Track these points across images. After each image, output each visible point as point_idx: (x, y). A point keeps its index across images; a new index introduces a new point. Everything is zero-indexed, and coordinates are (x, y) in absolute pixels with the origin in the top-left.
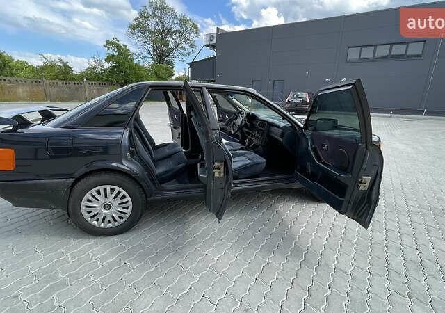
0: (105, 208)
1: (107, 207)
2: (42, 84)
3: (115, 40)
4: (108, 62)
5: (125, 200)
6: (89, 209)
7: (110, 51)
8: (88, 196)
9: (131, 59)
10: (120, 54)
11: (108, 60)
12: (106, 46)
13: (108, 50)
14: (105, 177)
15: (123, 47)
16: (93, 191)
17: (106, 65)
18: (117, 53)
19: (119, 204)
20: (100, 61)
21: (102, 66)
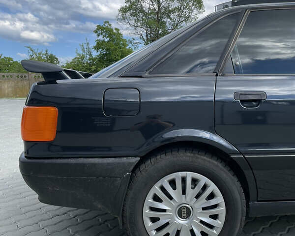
0: (180, 214)
1: (184, 213)
2: (27, 78)
3: (106, 25)
4: (98, 49)
5: (213, 202)
6: (155, 214)
7: (101, 38)
8: (156, 189)
9: (123, 44)
10: (112, 40)
11: (97, 48)
12: (96, 32)
13: (98, 35)
14: (185, 156)
15: (115, 31)
16: (165, 182)
17: (95, 54)
18: (108, 39)
19: (204, 209)
20: (89, 50)
21: (91, 55)
